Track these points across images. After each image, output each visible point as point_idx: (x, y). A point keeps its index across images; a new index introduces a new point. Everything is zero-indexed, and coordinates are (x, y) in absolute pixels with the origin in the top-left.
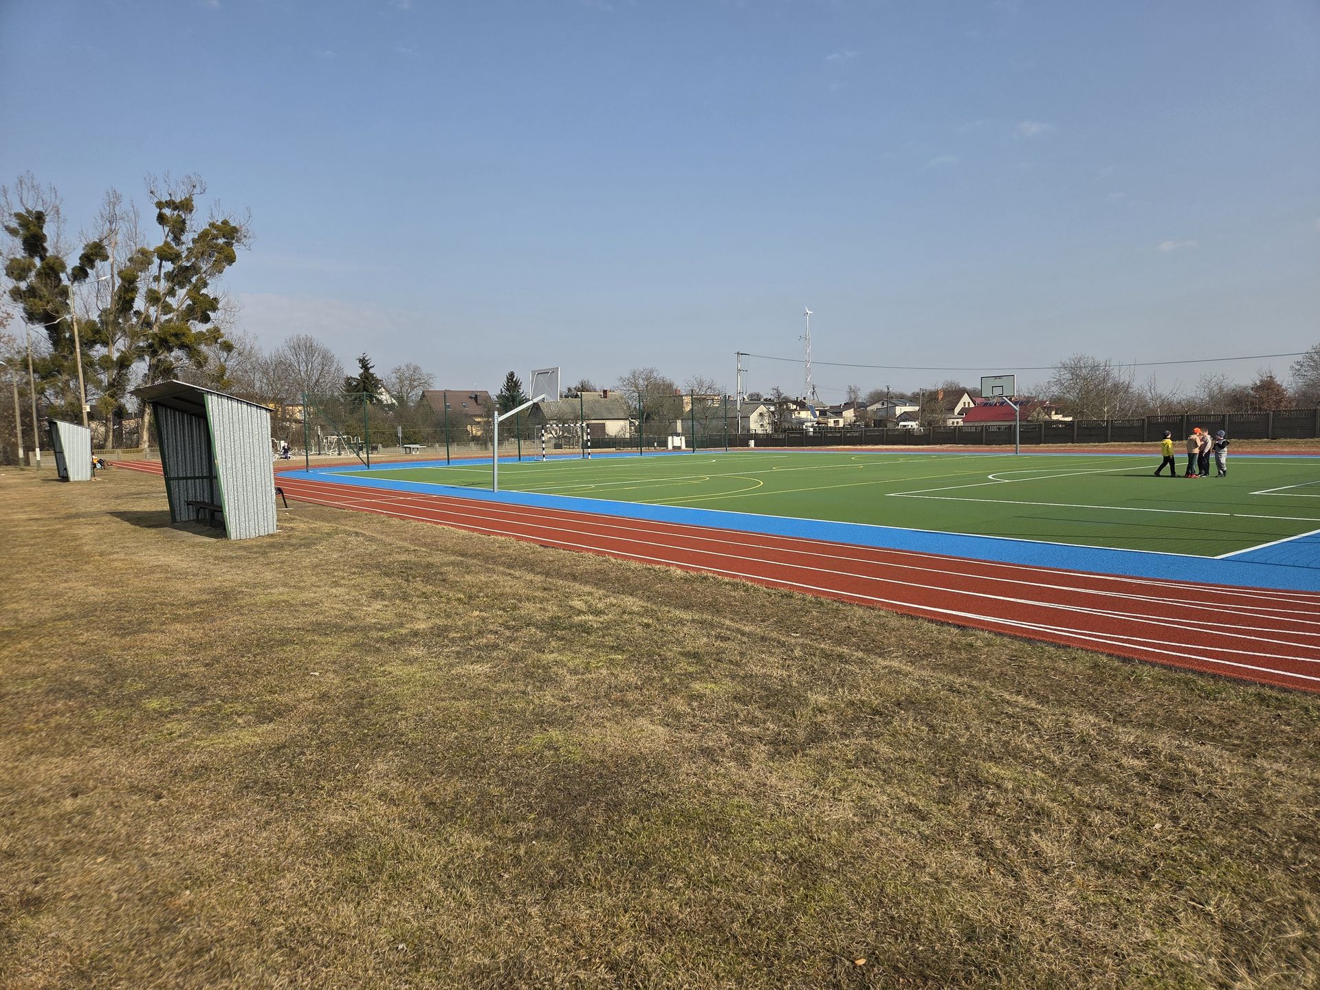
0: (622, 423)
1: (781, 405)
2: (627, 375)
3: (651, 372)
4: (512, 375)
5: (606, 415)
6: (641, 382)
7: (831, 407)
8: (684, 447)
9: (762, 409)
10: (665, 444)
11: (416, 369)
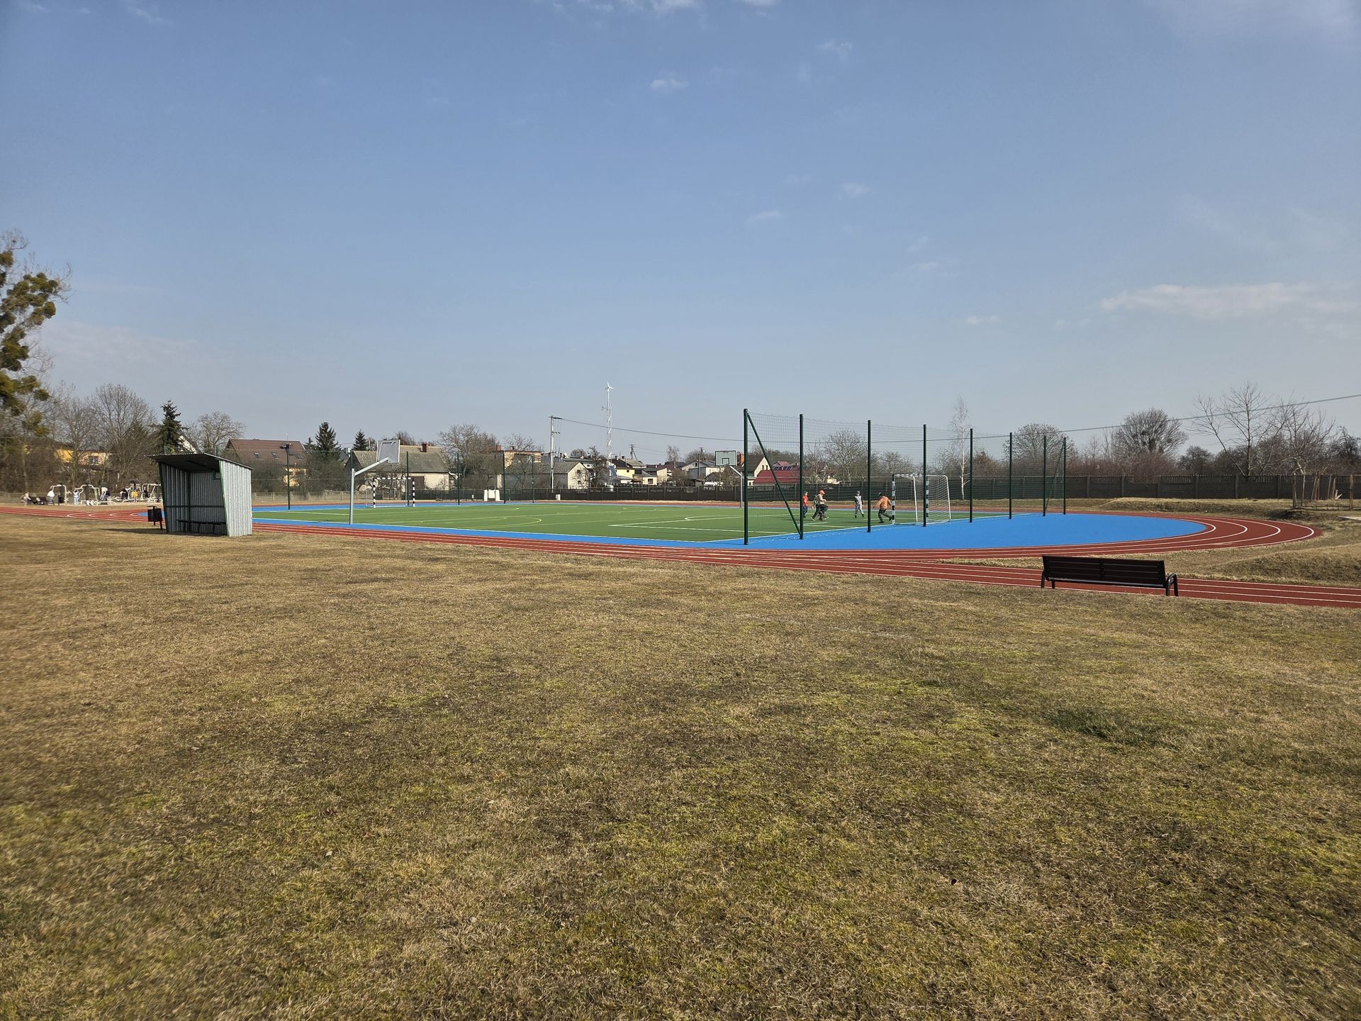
0: (442, 476)
1: (597, 463)
2: (447, 430)
3: (472, 428)
4: (326, 426)
5: (425, 469)
6: (461, 437)
7: (648, 466)
8: (498, 499)
9: (579, 466)
10: (482, 497)
11: (225, 418)
